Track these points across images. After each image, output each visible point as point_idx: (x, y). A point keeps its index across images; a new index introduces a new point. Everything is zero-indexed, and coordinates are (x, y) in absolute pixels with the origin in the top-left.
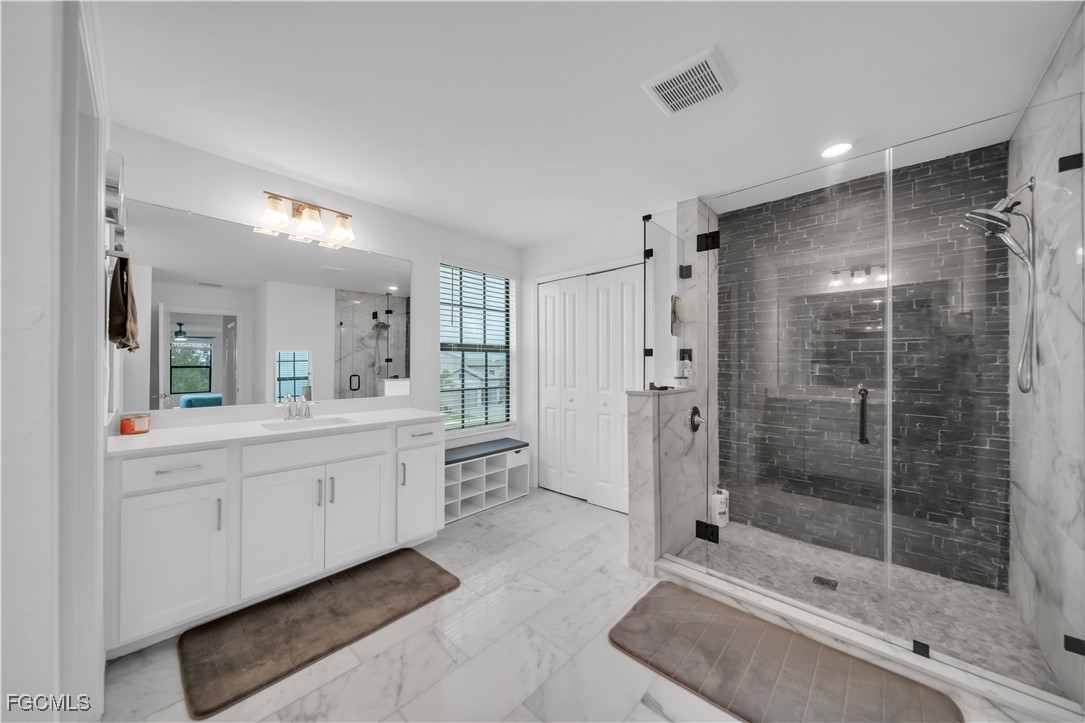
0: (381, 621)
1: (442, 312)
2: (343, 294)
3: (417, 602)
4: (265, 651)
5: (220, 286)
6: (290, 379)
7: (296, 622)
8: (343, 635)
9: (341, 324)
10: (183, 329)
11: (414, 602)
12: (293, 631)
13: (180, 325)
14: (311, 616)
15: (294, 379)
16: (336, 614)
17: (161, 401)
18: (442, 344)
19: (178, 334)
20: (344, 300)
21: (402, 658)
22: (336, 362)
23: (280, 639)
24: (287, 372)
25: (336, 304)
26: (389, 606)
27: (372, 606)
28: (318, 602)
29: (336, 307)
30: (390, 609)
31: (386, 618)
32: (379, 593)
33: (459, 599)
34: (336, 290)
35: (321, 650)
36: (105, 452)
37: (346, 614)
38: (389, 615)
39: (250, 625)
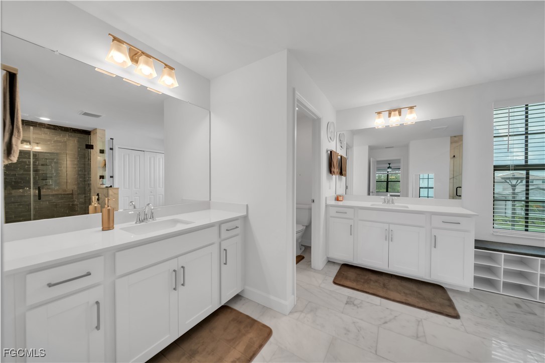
0: (398, 300)
1: (495, 143)
2: (456, 139)
3: (422, 306)
4: (356, 281)
5: (393, 147)
6: (425, 188)
7: (371, 280)
8: (381, 294)
9: (454, 156)
10: (391, 166)
11: (421, 305)
12: (367, 281)
13: (389, 164)
14: (376, 281)
15: (428, 188)
16: (384, 286)
17: (371, 194)
18: (494, 166)
19: (389, 168)
20: (456, 142)
21: (396, 316)
22: (450, 179)
23: (363, 281)
24: (424, 184)
25: (450, 145)
26: (407, 298)
27: (400, 294)
28: (382, 279)
29: (451, 147)
30: (406, 300)
31: (401, 300)
32: (407, 292)
33: (450, 323)
34: (451, 137)
35: (370, 292)
36: (326, 203)
37: (388, 289)
38: (404, 301)
39: (358, 272)
